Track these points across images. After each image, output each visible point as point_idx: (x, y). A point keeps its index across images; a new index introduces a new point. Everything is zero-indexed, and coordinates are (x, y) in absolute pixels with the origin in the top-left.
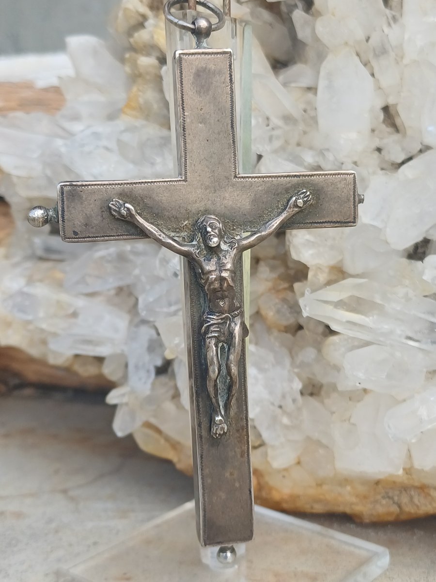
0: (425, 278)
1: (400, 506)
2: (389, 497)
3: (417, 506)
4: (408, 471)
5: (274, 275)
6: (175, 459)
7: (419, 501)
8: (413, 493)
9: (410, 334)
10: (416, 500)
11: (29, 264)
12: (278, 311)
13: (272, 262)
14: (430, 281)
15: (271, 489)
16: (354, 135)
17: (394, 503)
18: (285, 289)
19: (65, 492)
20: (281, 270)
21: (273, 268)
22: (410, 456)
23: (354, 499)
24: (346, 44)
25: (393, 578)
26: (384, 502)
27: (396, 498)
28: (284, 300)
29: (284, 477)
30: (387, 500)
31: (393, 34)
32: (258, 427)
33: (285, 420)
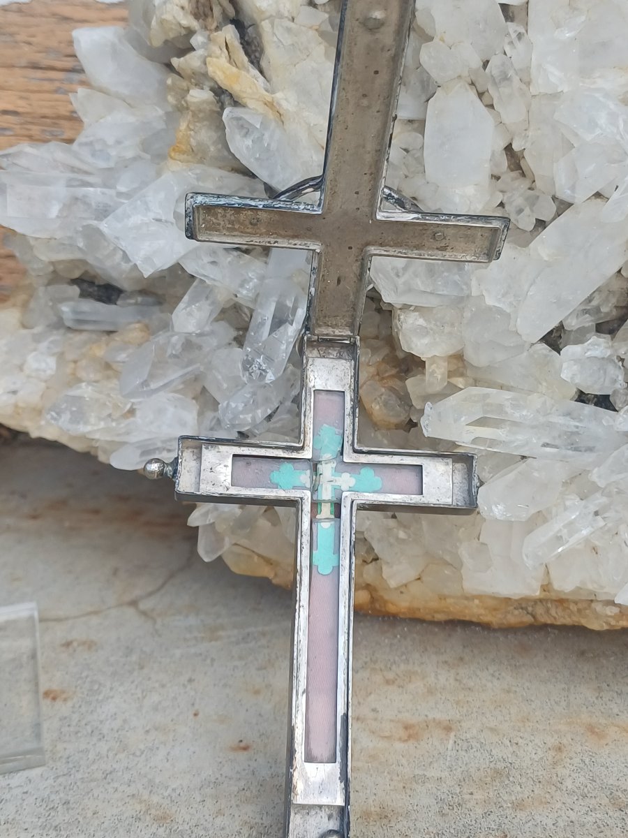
0: (563, 376)
1: (534, 617)
2: (522, 608)
3: (555, 618)
4: (546, 588)
5: (378, 358)
6: (271, 576)
7: (556, 613)
8: (549, 605)
9: (547, 441)
10: (553, 612)
11: (56, 336)
12: (386, 404)
13: (373, 342)
14: (569, 380)
15: (386, 602)
16: (470, 190)
17: (528, 613)
18: (392, 376)
19: (134, 603)
20: (386, 351)
21: (375, 350)
22: (548, 572)
23: (482, 611)
24: (460, 77)
25: (532, 701)
26: (516, 612)
27: (530, 609)
28: (392, 389)
29: (402, 593)
30: (520, 610)
31: (517, 53)
32: (369, 539)
33: (402, 535)
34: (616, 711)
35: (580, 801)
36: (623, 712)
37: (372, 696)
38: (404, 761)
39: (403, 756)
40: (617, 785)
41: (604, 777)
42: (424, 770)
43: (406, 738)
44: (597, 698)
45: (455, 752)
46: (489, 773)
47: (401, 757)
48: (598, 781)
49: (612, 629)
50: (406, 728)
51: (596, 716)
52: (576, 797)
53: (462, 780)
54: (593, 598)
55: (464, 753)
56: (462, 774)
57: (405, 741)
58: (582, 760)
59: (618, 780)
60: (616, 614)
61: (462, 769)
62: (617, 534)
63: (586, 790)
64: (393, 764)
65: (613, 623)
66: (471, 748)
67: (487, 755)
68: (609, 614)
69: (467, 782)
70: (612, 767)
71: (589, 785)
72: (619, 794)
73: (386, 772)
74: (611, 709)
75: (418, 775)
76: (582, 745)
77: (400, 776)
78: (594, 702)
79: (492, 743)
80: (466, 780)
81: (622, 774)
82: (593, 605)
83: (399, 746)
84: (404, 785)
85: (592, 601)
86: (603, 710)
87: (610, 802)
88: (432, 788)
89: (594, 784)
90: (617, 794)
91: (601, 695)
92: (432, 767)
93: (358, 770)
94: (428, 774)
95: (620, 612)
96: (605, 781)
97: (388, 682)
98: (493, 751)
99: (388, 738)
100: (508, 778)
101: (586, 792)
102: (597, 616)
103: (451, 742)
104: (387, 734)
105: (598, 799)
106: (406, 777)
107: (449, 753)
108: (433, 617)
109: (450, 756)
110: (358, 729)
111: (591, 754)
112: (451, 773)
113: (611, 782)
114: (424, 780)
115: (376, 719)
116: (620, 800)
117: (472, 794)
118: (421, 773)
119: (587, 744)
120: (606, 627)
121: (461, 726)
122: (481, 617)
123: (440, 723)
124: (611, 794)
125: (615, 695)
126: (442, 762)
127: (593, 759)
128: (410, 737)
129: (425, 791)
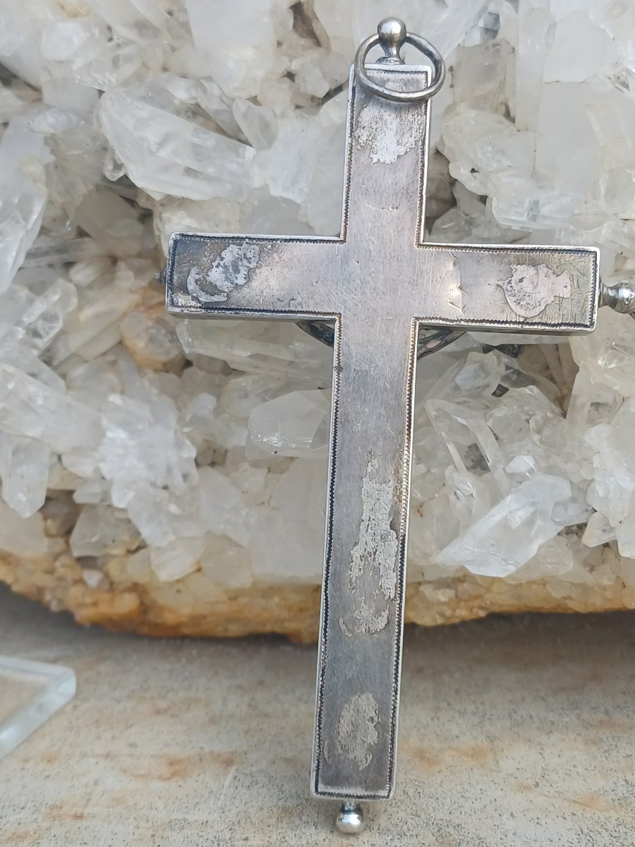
5: (143, 283)
12: (152, 340)
13: (136, 262)
15: (162, 609)
16: (249, 53)
18: (160, 304)
21: (139, 272)
23: (285, 614)
29: (179, 591)
32: (135, 521)
33: (173, 508)
34: (456, 731)
35: (396, 840)
36: (464, 733)
37: (133, 729)
38: (160, 804)
39: (160, 798)
40: (448, 819)
41: (431, 810)
42: (187, 813)
43: (169, 776)
44: (433, 719)
45: (232, 789)
46: (275, 813)
47: (157, 798)
48: (422, 816)
49: (449, 623)
50: (171, 764)
51: (429, 740)
52: (391, 837)
53: (236, 823)
54: (419, 579)
55: (245, 790)
56: (237, 815)
57: (168, 779)
58: (404, 792)
59: (450, 813)
60: (451, 599)
61: (238, 810)
62: (444, 485)
63: (405, 828)
64: (144, 807)
65: (448, 613)
66: (256, 784)
67: (277, 791)
68: (443, 599)
69: (243, 825)
70: (444, 798)
71: (410, 821)
72: (451, 830)
73: (132, 818)
74: (450, 730)
75: (176, 819)
76: (406, 774)
77: (150, 823)
78: (427, 724)
79: (285, 777)
80: (242, 824)
81: (455, 806)
82: (422, 588)
83: (156, 785)
84: (154, 833)
85: (420, 584)
86: (438, 732)
87: (437, 840)
88: (192, 835)
89: (417, 819)
90: (447, 830)
91: (438, 715)
92: (197, 809)
93: (93, 817)
94: (190, 818)
95: (456, 596)
96: (432, 815)
97: (158, 712)
98: (285, 785)
99: (144, 777)
100: (300, 817)
101: (405, 831)
102: (428, 604)
103: (230, 777)
104: (143, 772)
105: (420, 838)
106: (159, 823)
107: (224, 791)
108: (226, 630)
109: (225, 795)
110: (105, 768)
111: (417, 783)
112: (223, 815)
113: (440, 816)
114: (183, 824)
115: (131, 756)
116: (452, 838)
117: (246, 839)
118: (180, 816)
119: (413, 772)
120: (440, 621)
121: (246, 758)
122: (286, 624)
123: (219, 755)
124: (439, 831)
125: (457, 715)
126: (212, 803)
127: (419, 790)
128: (174, 774)
129: (182, 839)
